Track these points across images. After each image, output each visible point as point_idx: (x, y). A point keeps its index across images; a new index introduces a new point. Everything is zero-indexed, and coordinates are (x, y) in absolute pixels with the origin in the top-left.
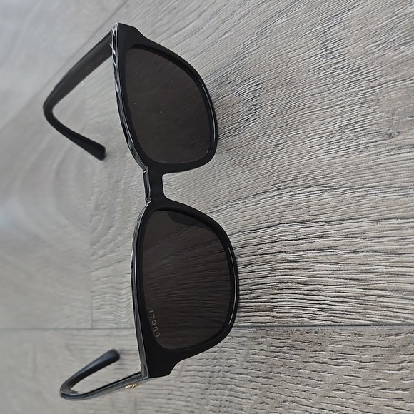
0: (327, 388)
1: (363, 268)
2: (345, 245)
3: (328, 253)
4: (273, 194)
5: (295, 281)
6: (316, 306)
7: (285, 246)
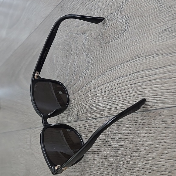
0: (158, 134)
1: (173, 84)
2: (165, 76)
3: (158, 81)
4: (135, 60)
5: (144, 93)
6: (153, 102)
7: (140, 80)
